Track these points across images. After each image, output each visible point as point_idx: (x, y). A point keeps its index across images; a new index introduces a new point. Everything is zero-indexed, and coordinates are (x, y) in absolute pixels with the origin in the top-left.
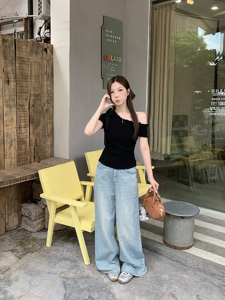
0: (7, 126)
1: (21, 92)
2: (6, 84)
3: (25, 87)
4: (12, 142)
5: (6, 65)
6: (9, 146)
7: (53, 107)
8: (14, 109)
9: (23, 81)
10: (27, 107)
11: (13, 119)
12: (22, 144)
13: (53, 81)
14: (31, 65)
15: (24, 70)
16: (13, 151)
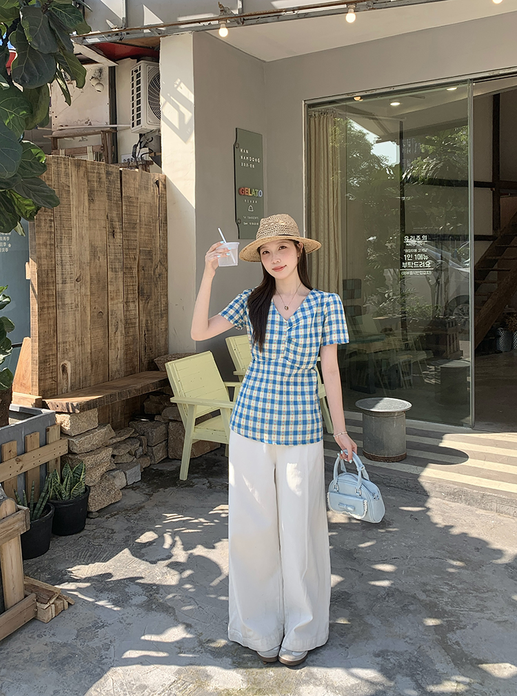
0: (112, 299)
1: (128, 249)
2: (111, 237)
3: (133, 240)
4: (117, 325)
5: (111, 209)
6: (114, 330)
7: (167, 271)
8: (120, 274)
9: (130, 232)
10: (135, 271)
11: (119, 290)
12: (129, 327)
13: (167, 230)
14: (140, 207)
15: (131, 215)
16: (119, 337)
